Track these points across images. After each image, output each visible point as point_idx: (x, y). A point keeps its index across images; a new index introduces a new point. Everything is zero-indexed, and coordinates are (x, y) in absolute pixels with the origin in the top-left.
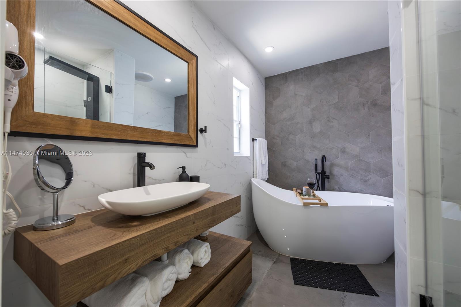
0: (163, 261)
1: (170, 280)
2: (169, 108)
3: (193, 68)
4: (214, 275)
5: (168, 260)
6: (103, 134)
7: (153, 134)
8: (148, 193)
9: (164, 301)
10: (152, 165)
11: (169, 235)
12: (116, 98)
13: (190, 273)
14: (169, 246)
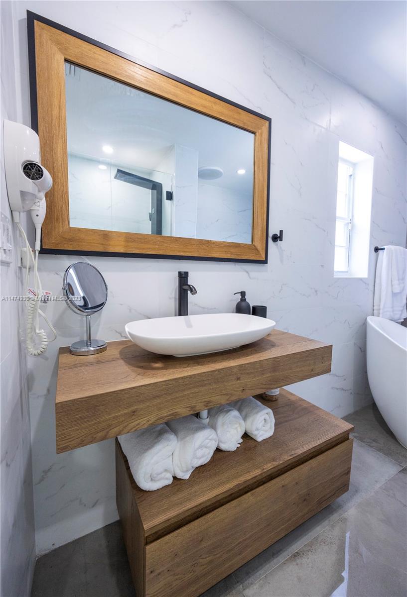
0: (202, 419)
1: (206, 447)
2: (245, 211)
3: (263, 139)
4: (274, 461)
5: (208, 419)
6: (138, 248)
7: (200, 246)
8: (189, 325)
9: (197, 472)
10: (193, 289)
11: (196, 390)
12: (177, 206)
13: (239, 445)
14: (195, 406)
